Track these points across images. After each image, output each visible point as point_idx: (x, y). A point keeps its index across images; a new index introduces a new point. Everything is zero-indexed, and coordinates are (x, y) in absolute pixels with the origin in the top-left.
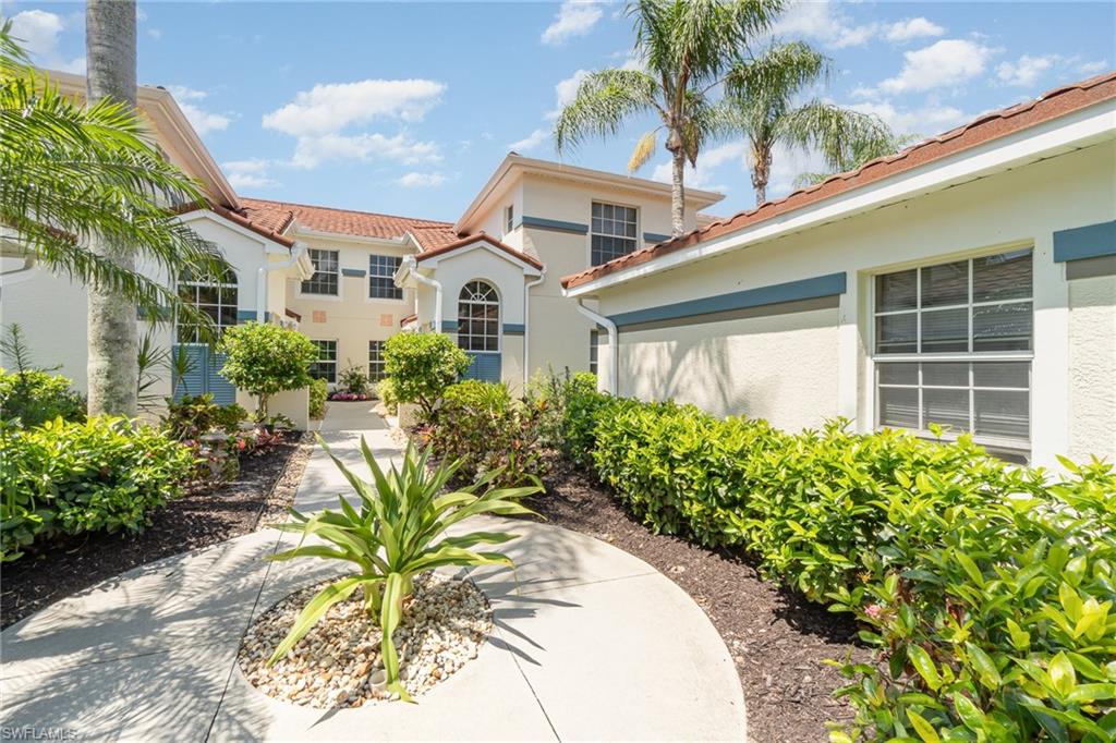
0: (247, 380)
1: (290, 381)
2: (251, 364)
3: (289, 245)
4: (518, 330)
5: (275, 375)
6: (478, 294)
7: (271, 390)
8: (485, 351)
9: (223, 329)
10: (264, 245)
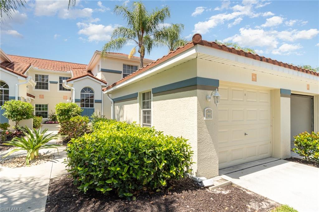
0: (11, 117)
1: (25, 117)
2: (13, 112)
3: (26, 77)
4: (100, 102)
5: (21, 115)
6: (87, 91)
7: (19, 120)
8: (90, 108)
9: (4, 102)
10: (17, 77)
